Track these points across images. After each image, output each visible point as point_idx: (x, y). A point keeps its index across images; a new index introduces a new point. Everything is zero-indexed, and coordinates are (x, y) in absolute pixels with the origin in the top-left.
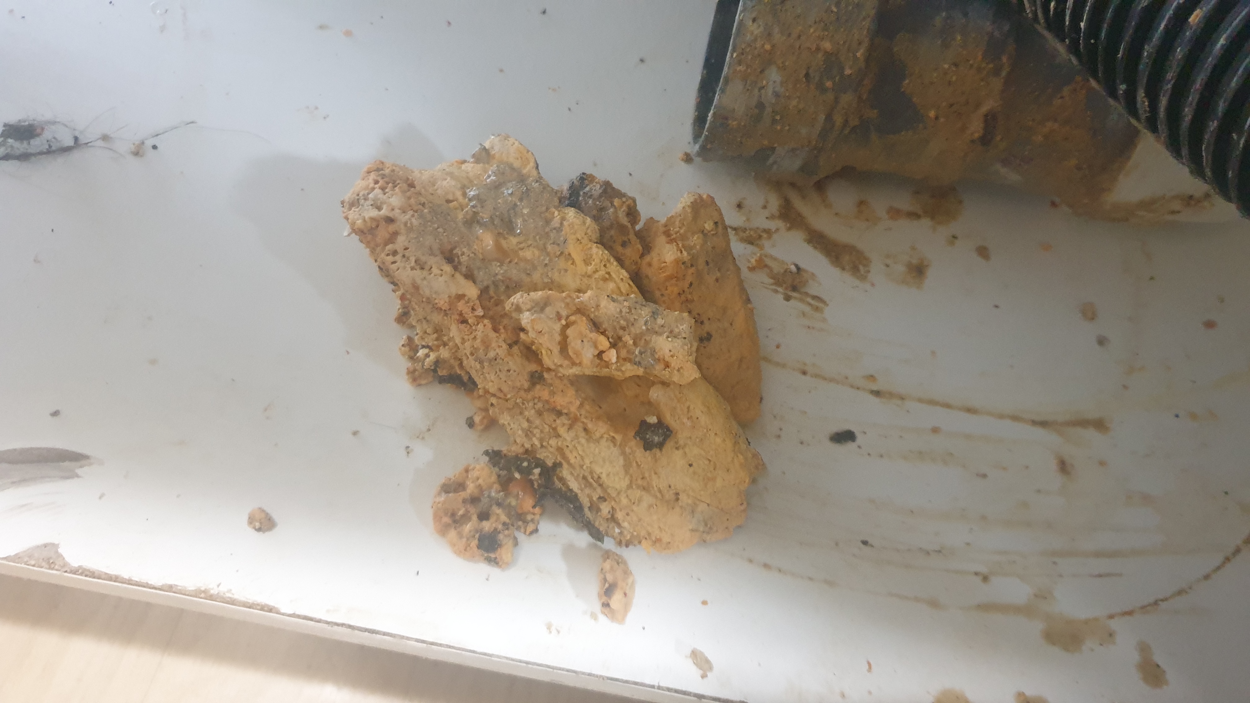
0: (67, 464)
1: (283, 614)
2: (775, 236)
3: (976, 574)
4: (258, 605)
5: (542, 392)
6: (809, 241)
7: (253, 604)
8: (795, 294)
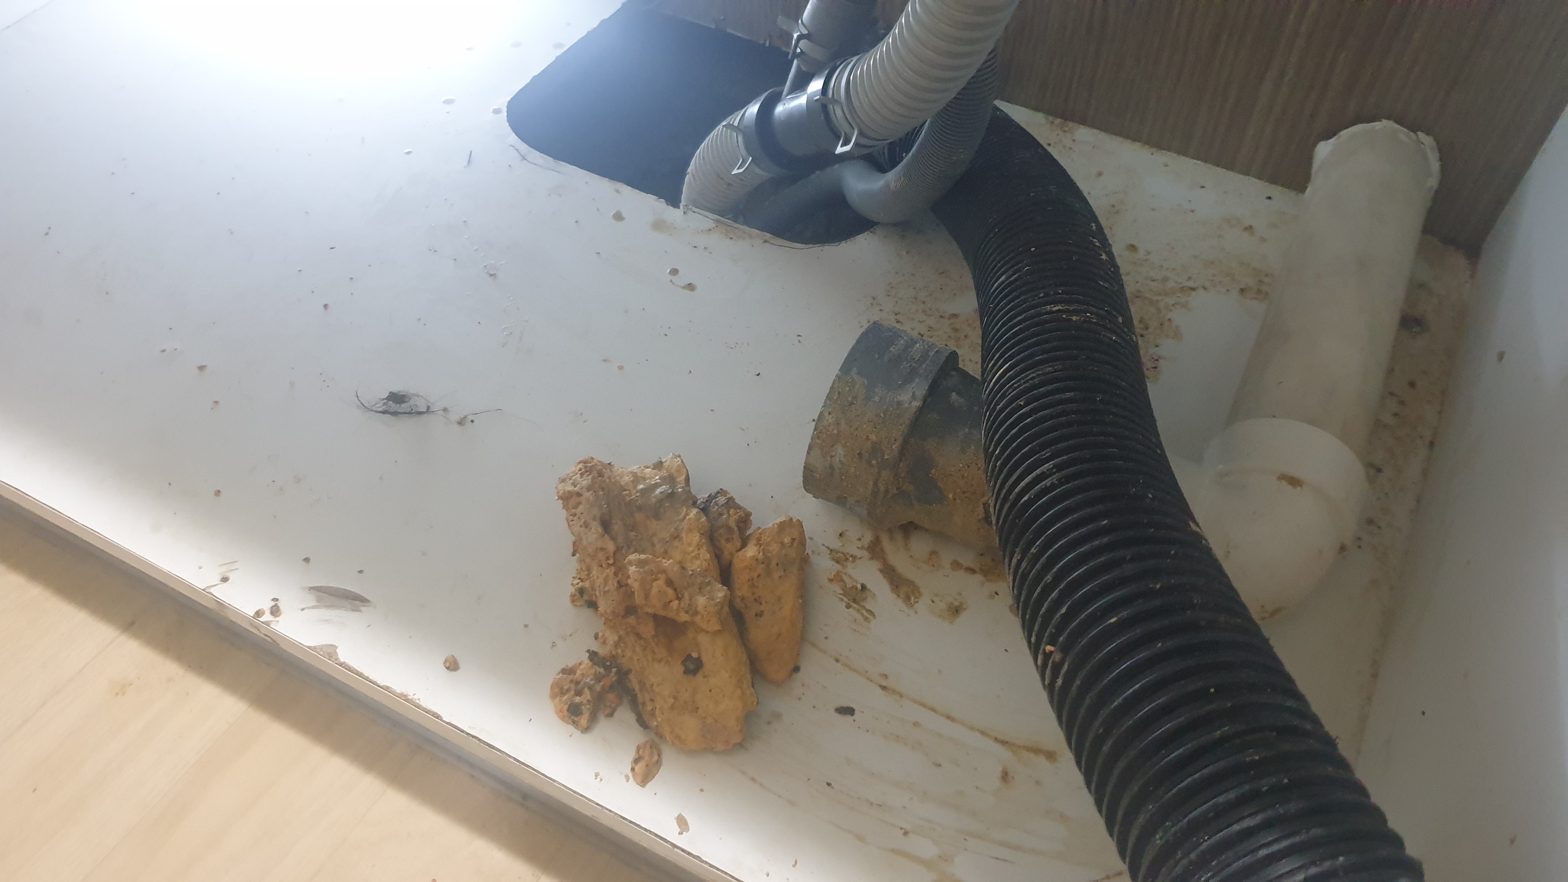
0: (357, 602)
1: (444, 721)
2: (858, 561)
3: (901, 829)
4: (432, 712)
6: (881, 571)
7: (429, 710)
8: (855, 605)
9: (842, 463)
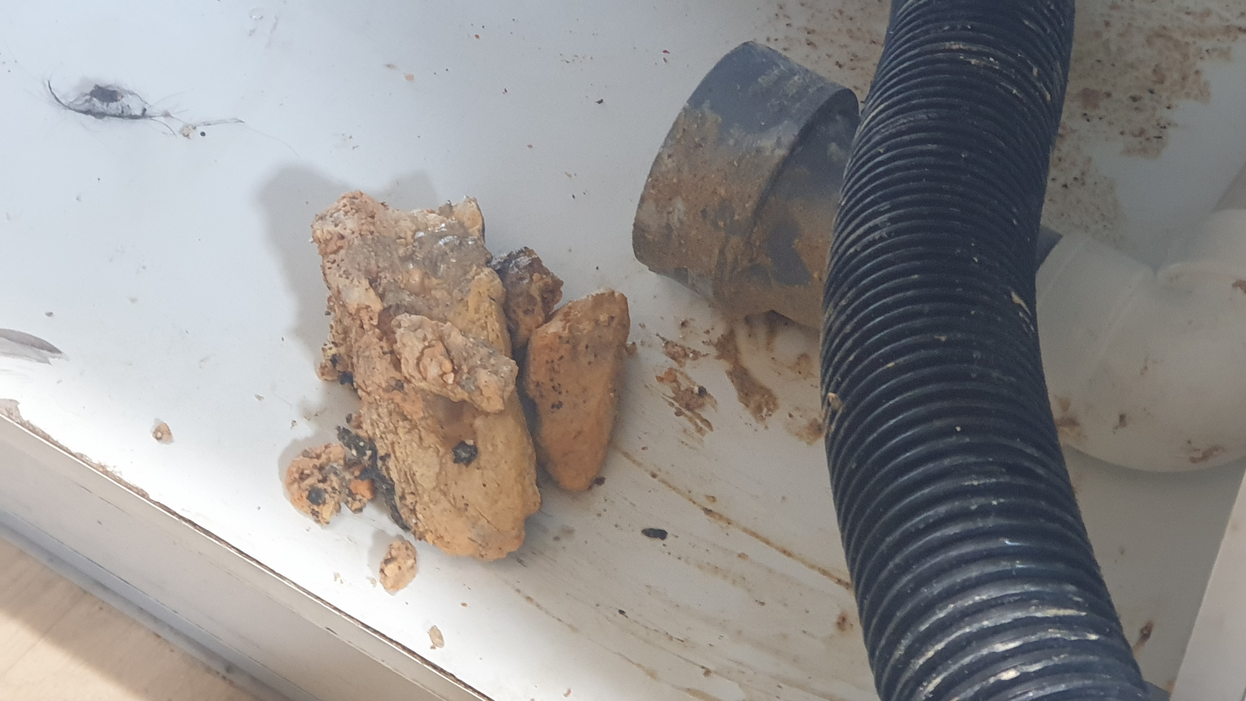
0: (45, 352)
1: (151, 501)
2: (701, 359)
3: (703, 667)
4: (136, 488)
5: (398, 397)
6: (730, 374)
7: (133, 487)
8: (687, 413)
9: (680, 221)
